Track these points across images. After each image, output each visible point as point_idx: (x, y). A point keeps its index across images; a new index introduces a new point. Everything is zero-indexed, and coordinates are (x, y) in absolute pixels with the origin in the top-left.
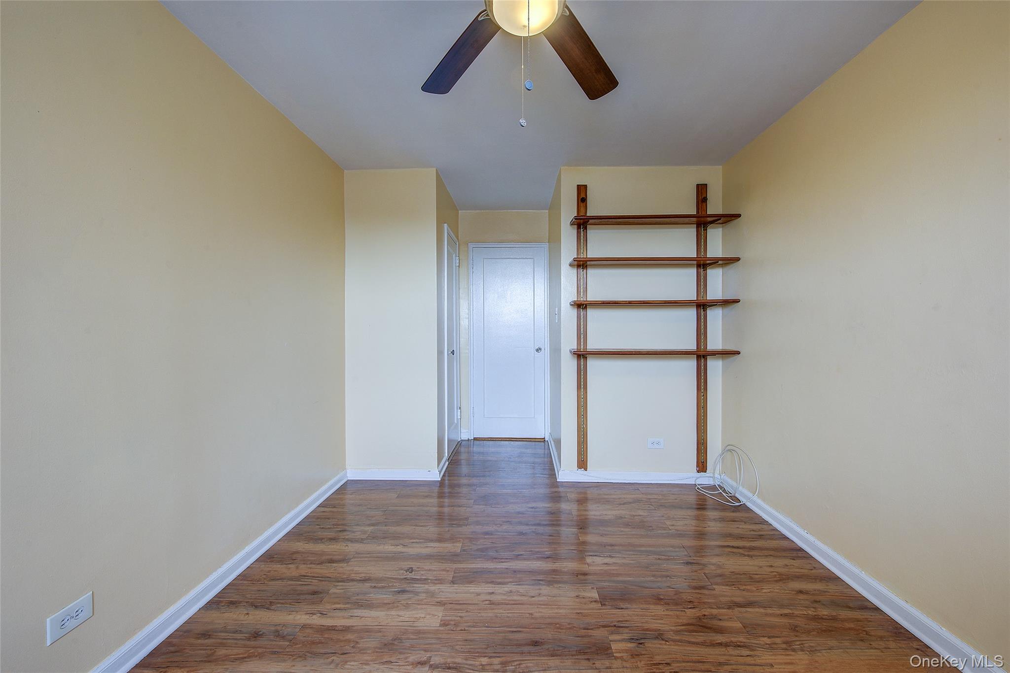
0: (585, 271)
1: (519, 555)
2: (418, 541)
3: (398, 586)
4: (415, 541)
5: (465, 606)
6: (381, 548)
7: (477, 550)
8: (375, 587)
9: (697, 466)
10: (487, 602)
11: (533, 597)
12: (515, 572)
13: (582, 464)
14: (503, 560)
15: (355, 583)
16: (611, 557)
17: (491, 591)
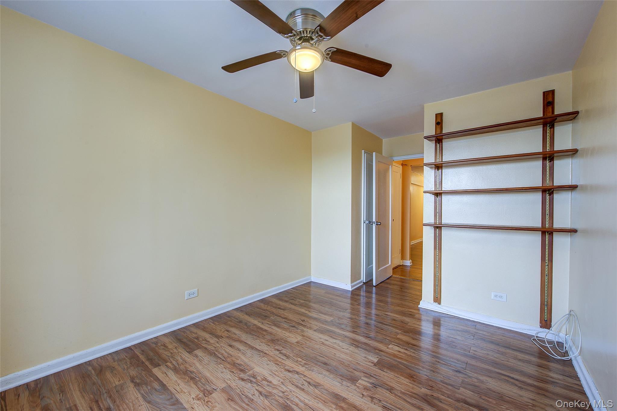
0: (440, 171)
1: (355, 331)
2: (316, 311)
3: (294, 324)
4: (315, 311)
5: (310, 340)
6: (300, 310)
7: (338, 323)
8: (286, 322)
9: (540, 323)
10: (321, 342)
11: (343, 349)
12: (346, 337)
13: (437, 299)
14: (345, 331)
15: (280, 318)
16: (406, 350)
17: (327, 339)
